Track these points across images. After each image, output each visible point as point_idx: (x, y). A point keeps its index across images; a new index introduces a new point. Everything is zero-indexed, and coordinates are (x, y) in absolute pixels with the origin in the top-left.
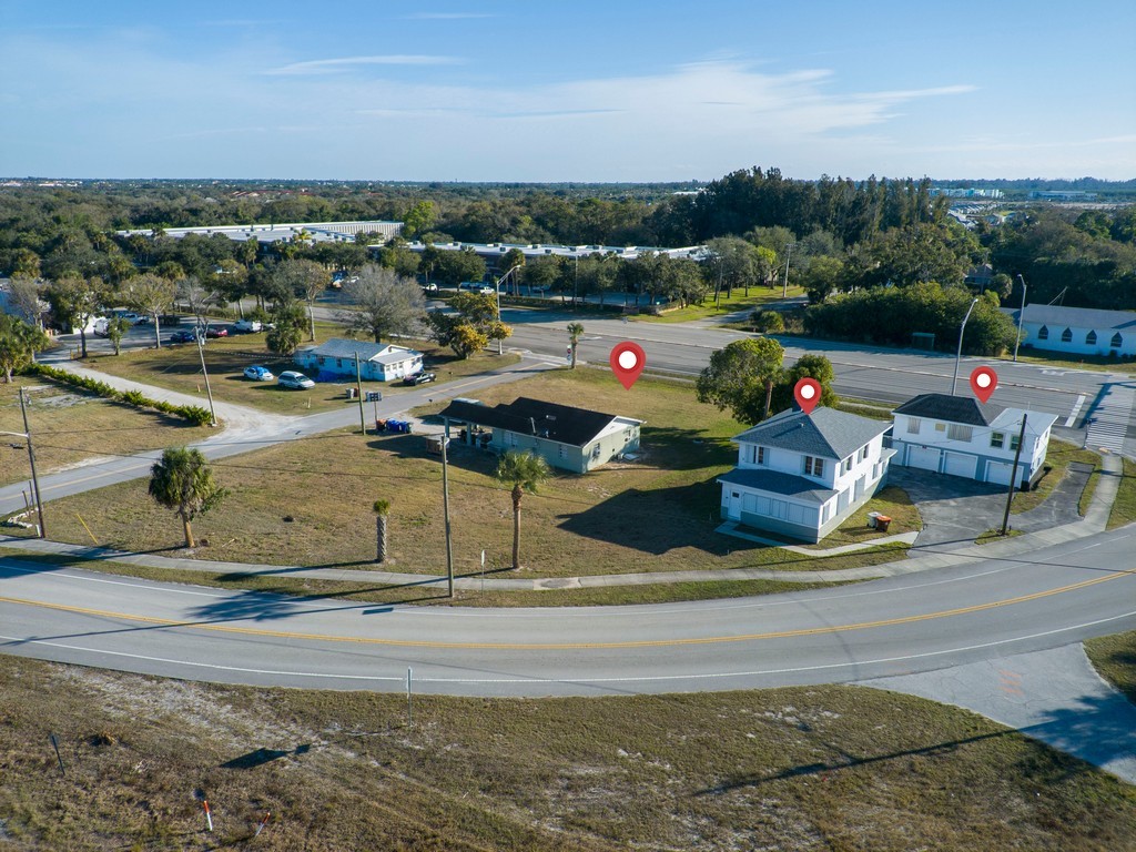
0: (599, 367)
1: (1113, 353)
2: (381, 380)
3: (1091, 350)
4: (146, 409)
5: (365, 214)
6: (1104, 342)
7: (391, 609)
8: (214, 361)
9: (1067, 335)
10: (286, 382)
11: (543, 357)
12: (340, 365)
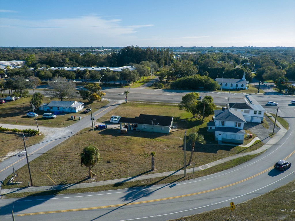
0: (133, 102)
1: (236, 88)
2: (75, 112)
3: (232, 88)
4: (7, 132)
5: (10, 59)
6: (234, 86)
7: (175, 185)
8: (9, 112)
9: (226, 85)
10: (47, 117)
11: (115, 100)
12: (59, 109)
